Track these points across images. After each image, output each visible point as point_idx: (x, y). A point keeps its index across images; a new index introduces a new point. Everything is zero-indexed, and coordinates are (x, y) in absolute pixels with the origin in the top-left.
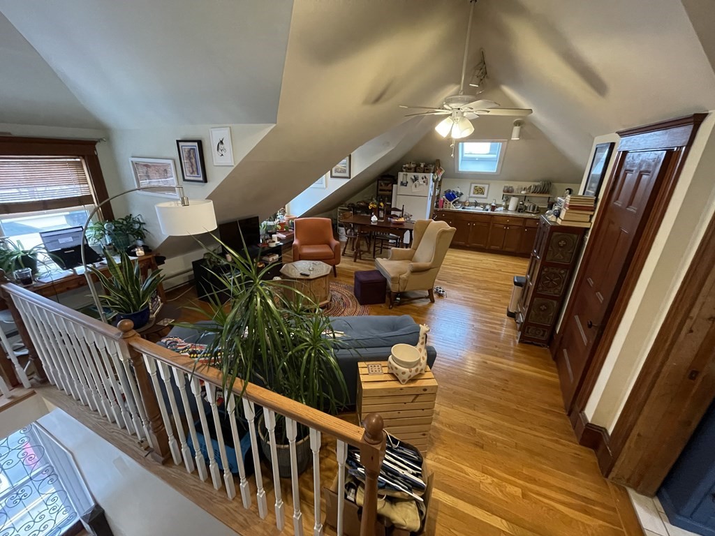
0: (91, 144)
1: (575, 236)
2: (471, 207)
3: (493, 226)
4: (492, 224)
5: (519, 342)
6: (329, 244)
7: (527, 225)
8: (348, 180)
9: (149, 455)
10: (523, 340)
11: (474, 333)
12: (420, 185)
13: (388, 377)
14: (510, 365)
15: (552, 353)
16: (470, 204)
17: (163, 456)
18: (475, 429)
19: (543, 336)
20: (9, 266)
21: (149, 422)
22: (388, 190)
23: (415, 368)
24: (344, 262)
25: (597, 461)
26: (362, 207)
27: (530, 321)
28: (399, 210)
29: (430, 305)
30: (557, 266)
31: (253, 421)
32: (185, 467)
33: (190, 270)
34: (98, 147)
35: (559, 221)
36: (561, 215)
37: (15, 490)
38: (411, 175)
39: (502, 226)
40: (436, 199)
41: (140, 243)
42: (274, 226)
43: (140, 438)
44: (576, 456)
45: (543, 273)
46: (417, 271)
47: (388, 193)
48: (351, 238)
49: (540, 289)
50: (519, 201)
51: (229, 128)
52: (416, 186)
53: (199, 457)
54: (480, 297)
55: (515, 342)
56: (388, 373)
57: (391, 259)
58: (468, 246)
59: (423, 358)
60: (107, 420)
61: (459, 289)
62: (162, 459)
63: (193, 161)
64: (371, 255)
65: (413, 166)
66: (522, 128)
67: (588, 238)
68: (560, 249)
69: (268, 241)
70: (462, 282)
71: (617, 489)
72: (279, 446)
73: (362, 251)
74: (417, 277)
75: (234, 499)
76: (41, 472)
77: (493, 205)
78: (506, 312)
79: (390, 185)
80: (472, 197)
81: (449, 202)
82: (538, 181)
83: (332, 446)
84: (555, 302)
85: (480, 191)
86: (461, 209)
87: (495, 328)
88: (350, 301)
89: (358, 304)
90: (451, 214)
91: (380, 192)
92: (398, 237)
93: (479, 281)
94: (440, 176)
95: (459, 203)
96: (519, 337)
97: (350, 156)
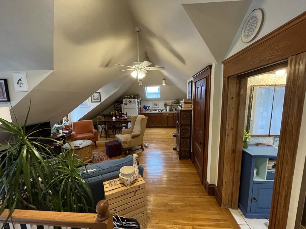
1: (189, 113)
2: (154, 111)
3: (163, 117)
4: (162, 117)
6: (92, 132)
7: (174, 116)
8: (100, 103)
10: (181, 158)
12: (132, 104)
14: (178, 169)
15: (192, 161)
18: (168, 203)
19: (187, 154)
22: (119, 107)
23: (133, 177)
24: (101, 140)
25: (216, 201)
26: (108, 115)
27: (181, 149)
28: (125, 114)
29: (142, 152)
30: (185, 125)
35: (182, 109)
36: (182, 106)
38: (128, 100)
39: (166, 117)
40: (140, 109)
42: (61, 127)
44: (209, 201)
45: (182, 129)
46: (134, 137)
47: (120, 108)
48: (104, 129)
49: (182, 135)
50: (170, 107)
51: (25, 73)
54: (162, 145)
55: (178, 160)
56: (120, 184)
57: (123, 134)
59: (137, 171)
61: (154, 143)
63: (1, 90)
64: (114, 136)
65: (128, 96)
66: (165, 81)
67: (192, 113)
68: (185, 119)
69: (56, 134)
70: (155, 140)
71: (226, 210)
73: (110, 134)
74: (134, 139)
77: (161, 109)
78: (173, 149)
79: (120, 105)
80: (153, 107)
81: (145, 110)
82: (175, 100)
84: (188, 139)
85: (156, 105)
86: (150, 112)
87: (170, 156)
88: (104, 157)
89: (108, 158)
90: (146, 115)
91: (116, 108)
92: (126, 125)
93: (161, 139)
94: (140, 100)
95: (149, 110)
96: (179, 157)
97: (100, 93)
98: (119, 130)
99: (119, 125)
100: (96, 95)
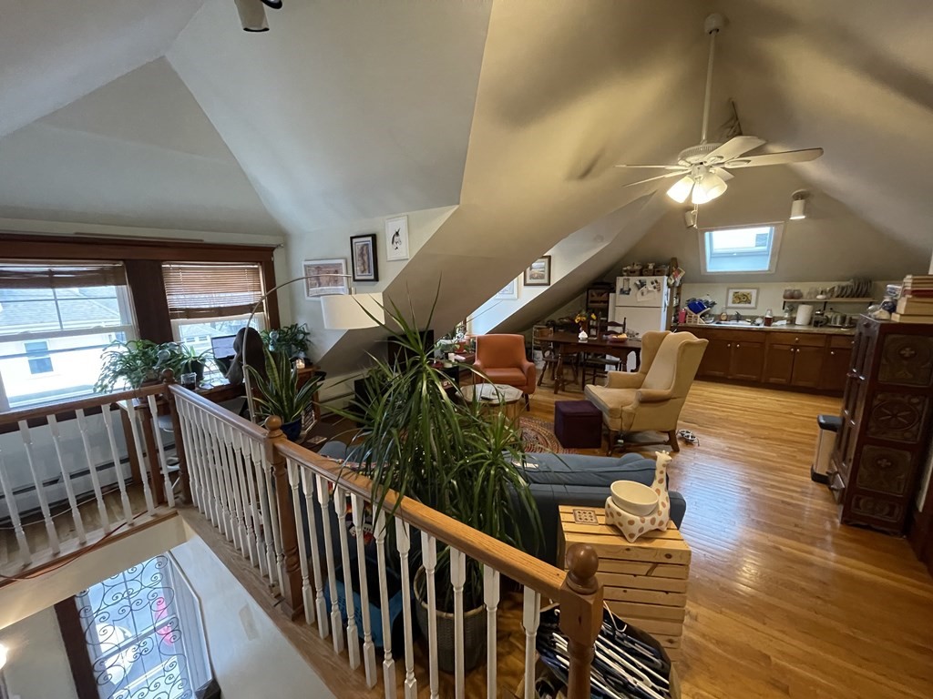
0: (269, 250)
2: (731, 322)
3: (771, 347)
4: (767, 345)
5: (842, 523)
6: (520, 367)
7: (832, 346)
8: (546, 288)
9: (279, 606)
10: (847, 520)
11: (750, 500)
12: (649, 291)
13: (606, 530)
14: (827, 557)
15: (914, 548)
16: (729, 318)
17: (294, 609)
18: (769, 658)
19: (890, 514)
20: (179, 370)
21: (284, 556)
22: (601, 302)
23: (650, 518)
24: (541, 393)
26: (566, 324)
27: (859, 486)
28: (619, 325)
30: (902, 390)
31: (407, 556)
32: (318, 629)
33: (351, 394)
34: (276, 253)
35: (896, 318)
36: (897, 308)
37: (138, 640)
38: (635, 280)
39: (786, 348)
40: (674, 311)
41: (302, 355)
42: (451, 345)
43: (271, 582)
45: (876, 402)
46: (648, 401)
47: (602, 304)
48: (551, 363)
49: (873, 430)
50: (814, 311)
51: (406, 217)
52: (642, 294)
53: (335, 613)
54: (758, 449)
55: (834, 522)
56: (606, 525)
57: (609, 386)
58: (729, 377)
59: (664, 505)
60: (241, 554)
61: (718, 436)
62: (293, 612)
63: (366, 258)
64: (579, 387)
65: (636, 267)
68: (905, 362)
69: (443, 361)
70: (724, 427)
72: (440, 613)
73: (565, 381)
74: (647, 409)
75: (373, 688)
76: (165, 624)
77: (768, 316)
78: (810, 475)
79: (605, 295)
80: (730, 308)
81: (694, 315)
82: (848, 280)
83: (518, 640)
84: (908, 455)
85: (745, 299)
86: (714, 324)
87: (791, 497)
88: (548, 441)
89: (560, 447)
90: (699, 331)
91: (591, 305)
92: (618, 359)
93: (751, 426)
94: (678, 280)
95: (711, 316)
96: (840, 514)
97: (549, 257)
98: (595, 372)
99: (596, 355)
100: (539, 265)
